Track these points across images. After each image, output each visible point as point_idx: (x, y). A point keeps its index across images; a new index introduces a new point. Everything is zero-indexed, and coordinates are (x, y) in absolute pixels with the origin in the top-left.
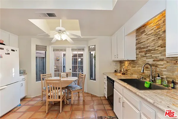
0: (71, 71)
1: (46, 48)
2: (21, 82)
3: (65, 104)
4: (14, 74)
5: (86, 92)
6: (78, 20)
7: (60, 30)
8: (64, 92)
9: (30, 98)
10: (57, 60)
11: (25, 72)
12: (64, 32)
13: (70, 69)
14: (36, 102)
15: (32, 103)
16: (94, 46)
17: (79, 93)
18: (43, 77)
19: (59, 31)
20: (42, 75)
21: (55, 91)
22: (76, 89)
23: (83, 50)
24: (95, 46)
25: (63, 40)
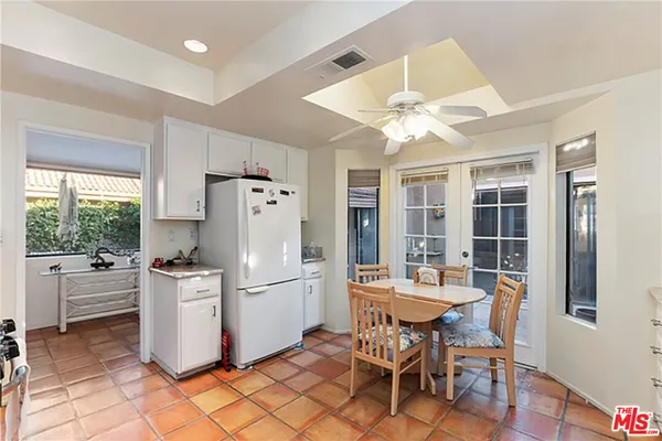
0: (469, 262)
1: (379, 178)
2: (309, 282)
3: (422, 388)
4: (285, 258)
5: (539, 369)
6: (451, 41)
7: (401, 105)
8: (411, 342)
9: (331, 333)
10: (437, 218)
11: (321, 253)
12: (417, 108)
13: (465, 255)
14: (339, 349)
15: (330, 349)
16: (585, 142)
17: (493, 361)
18: (362, 273)
19: (398, 109)
20: (358, 266)
21: (385, 330)
22: (469, 343)
23: (528, 166)
24: (592, 136)
25: (417, 138)
